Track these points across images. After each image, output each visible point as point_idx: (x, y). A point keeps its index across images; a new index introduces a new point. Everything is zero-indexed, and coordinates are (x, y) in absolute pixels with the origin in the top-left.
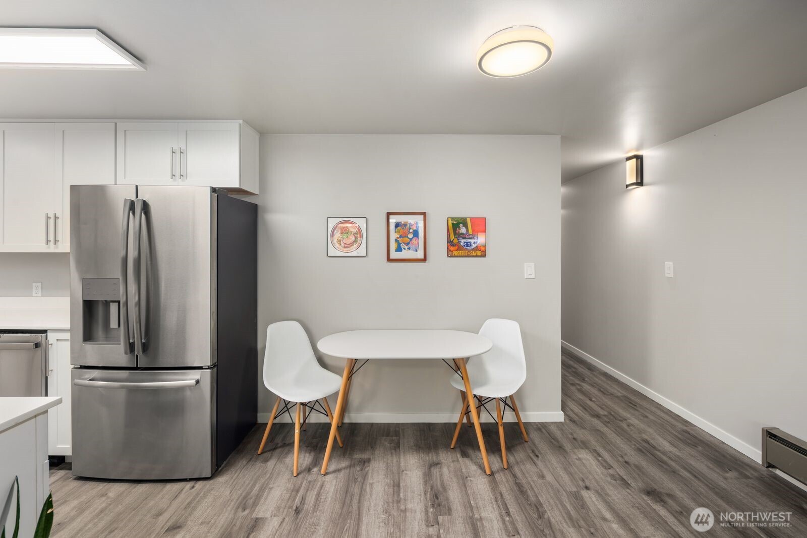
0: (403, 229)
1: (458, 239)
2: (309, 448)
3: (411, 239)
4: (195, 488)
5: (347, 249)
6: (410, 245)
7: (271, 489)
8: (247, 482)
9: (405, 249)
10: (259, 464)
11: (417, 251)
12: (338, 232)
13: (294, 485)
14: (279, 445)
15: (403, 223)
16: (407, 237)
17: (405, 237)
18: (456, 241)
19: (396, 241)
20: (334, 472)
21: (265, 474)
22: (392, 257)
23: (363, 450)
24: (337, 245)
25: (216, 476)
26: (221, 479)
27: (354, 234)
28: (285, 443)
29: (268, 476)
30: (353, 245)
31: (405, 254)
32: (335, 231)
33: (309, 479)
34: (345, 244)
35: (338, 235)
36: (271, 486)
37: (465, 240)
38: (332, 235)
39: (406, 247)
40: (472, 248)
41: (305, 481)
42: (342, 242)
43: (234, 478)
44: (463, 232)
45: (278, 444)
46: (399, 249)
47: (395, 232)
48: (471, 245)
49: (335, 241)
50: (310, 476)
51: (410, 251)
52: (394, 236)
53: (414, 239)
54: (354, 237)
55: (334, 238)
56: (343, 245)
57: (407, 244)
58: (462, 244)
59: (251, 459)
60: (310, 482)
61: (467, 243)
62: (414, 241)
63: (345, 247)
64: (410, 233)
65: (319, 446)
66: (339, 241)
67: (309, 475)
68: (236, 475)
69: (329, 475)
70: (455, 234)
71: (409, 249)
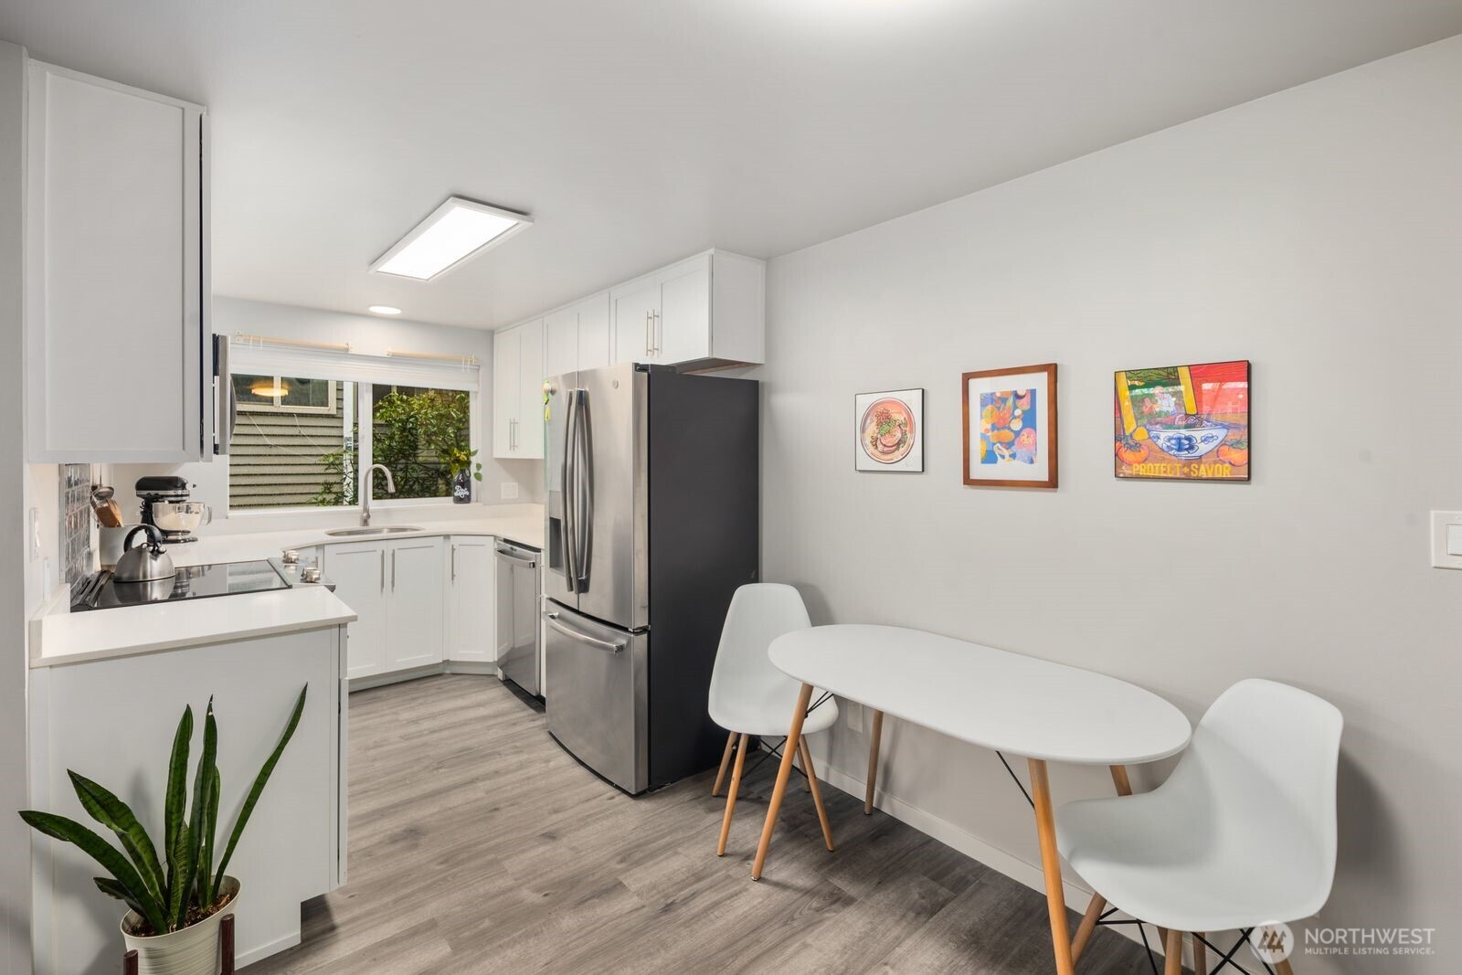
0: (999, 408)
1: (1149, 431)
2: (782, 823)
3: (1018, 434)
4: (613, 800)
5: (889, 457)
6: (1014, 448)
7: (676, 853)
8: (663, 827)
9: (1003, 457)
10: (700, 810)
11: (1032, 462)
12: (872, 421)
13: (705, 868)
14: (751, 796)
15: (998, 395)
16: (1009, 428)
17: (1003, 428)
18: (1141, 435)
19: (984, 437)
20: (776, 884)
21: (692, 828)
22: (974, 475)
23: (858, 878)
24: (871, 449)
25: (645, 798)
26: (644, 805)
27: (899, 425)
28: (761, 798)
29: (691, 833)
30: (898, 449)
31: (1005, 469)
32: (868, 421)
33: (731, 873)
34: (885, 446)
35: (872, 428)
36: (680, 850)
37: (1171, 433)
38: (863, 431)
39: (1006, 453)
40: (1198, 454)
41: (724, 872)
42: (879, 442)
43: (658, 811)
44: (1165, 409)
45: (752, 792)
46: (990, 458)
47: (982, 418)
48: (1191, 447)
49: (868, 441)
50: (739, 868)
51: (1015, 462)
52: (979, 425)
53: (1025, 433)
54: (899, 431)
55: (866, 434)
56: (880, 447)
57: (1009, 445)
58: (1160, 442)
59: (700, 797)
60: (728, 877)
61: (1179, 439)
62: (1024, 437)
63: (883, 453)
64: (1015, 418)
65: (801, 828)
66: (875, 443)
67: (738, 866)
68: (662, 810)
69: (762, 885)
70: (1139, 417)
71: (1013, 456)
